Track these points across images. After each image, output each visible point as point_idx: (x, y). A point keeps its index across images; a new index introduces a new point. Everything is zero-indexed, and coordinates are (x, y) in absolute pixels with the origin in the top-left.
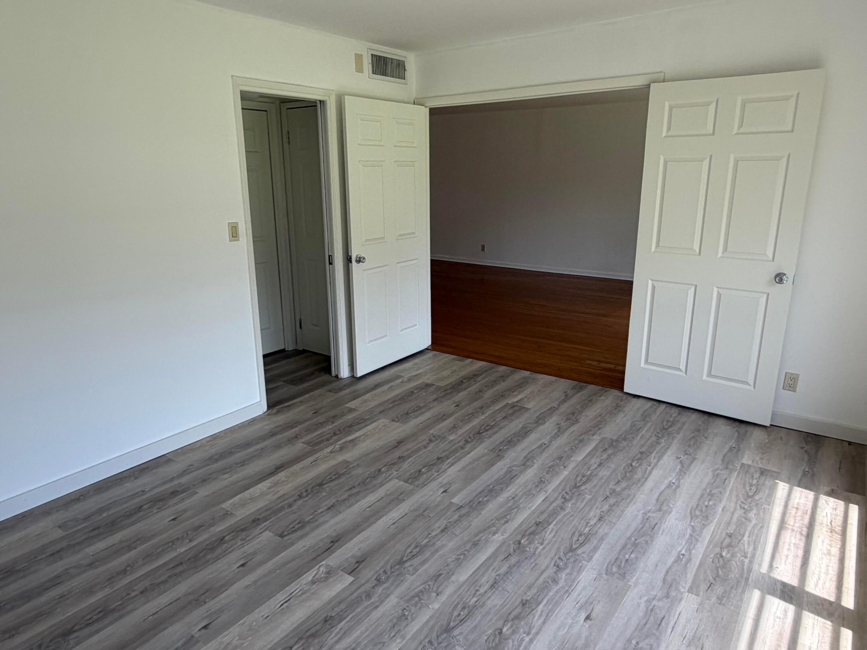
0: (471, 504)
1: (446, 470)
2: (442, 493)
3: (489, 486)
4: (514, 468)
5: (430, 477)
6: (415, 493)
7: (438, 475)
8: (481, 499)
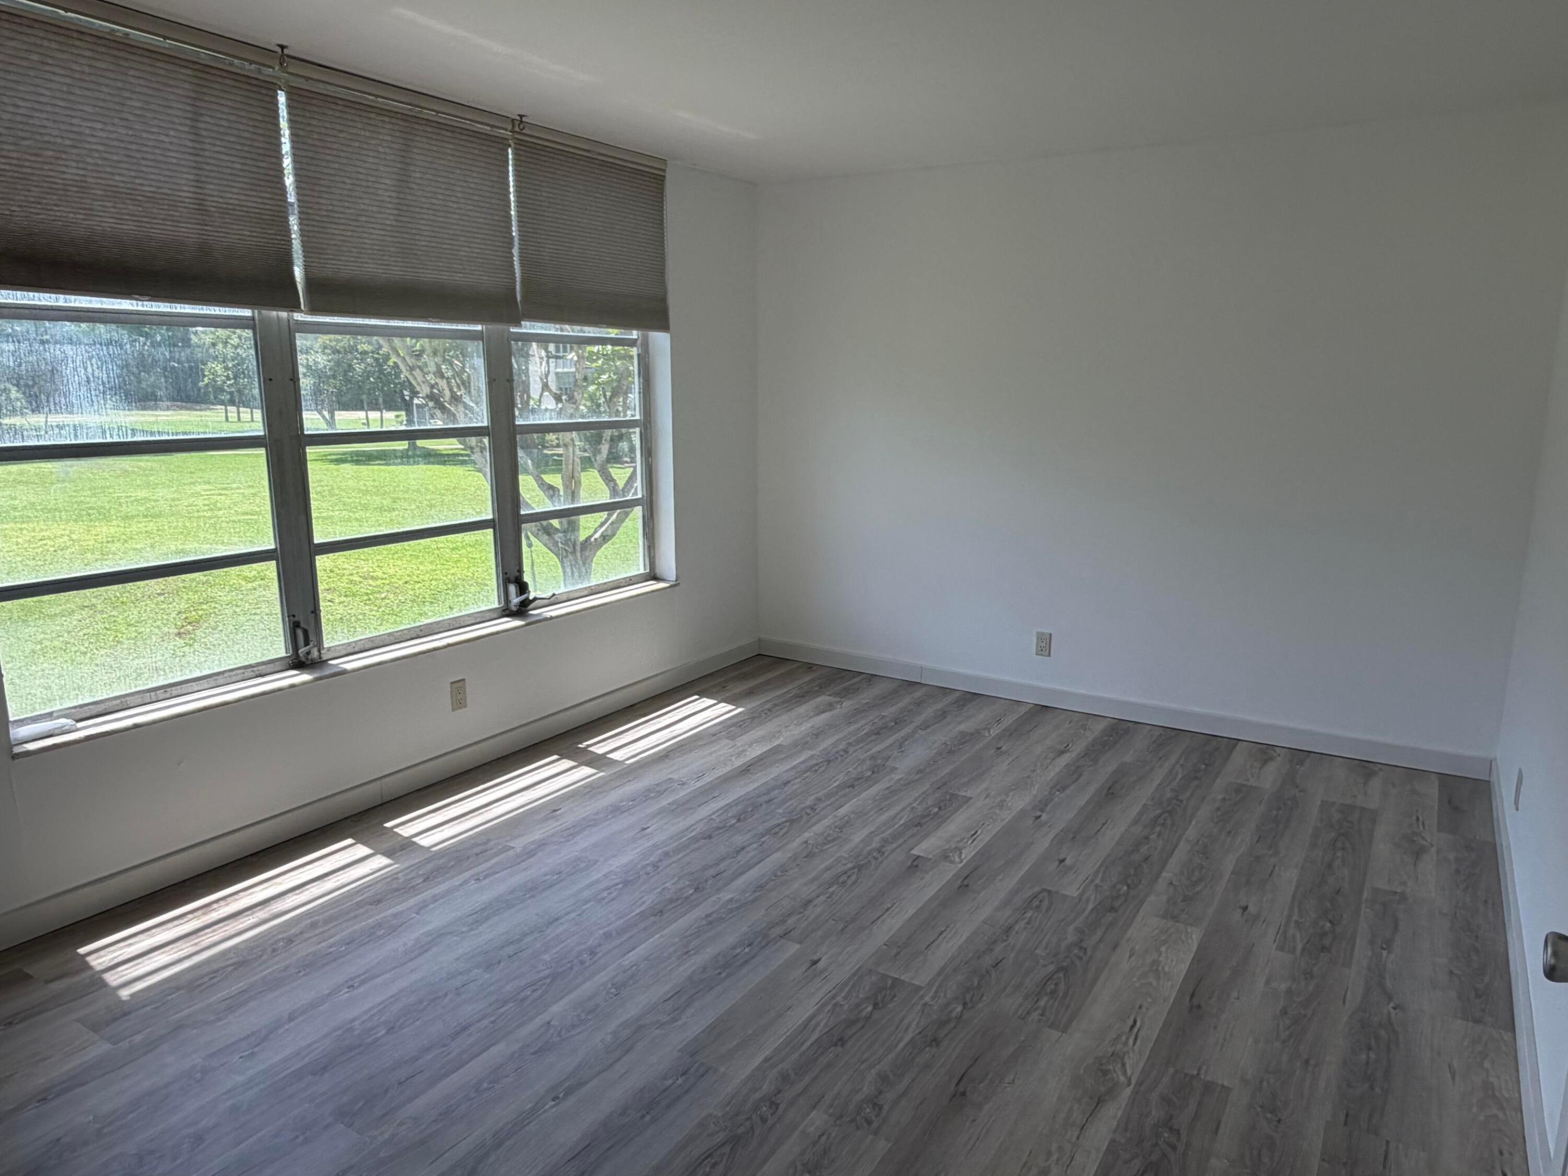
0: (764, 943)
1: (819, 1010)
2: (820, 960)
3: (728, 976)
4: (666, 1018)
5: (849, 992)
6: (870, 957)
7: (833, 998)
8: (747, 950)
